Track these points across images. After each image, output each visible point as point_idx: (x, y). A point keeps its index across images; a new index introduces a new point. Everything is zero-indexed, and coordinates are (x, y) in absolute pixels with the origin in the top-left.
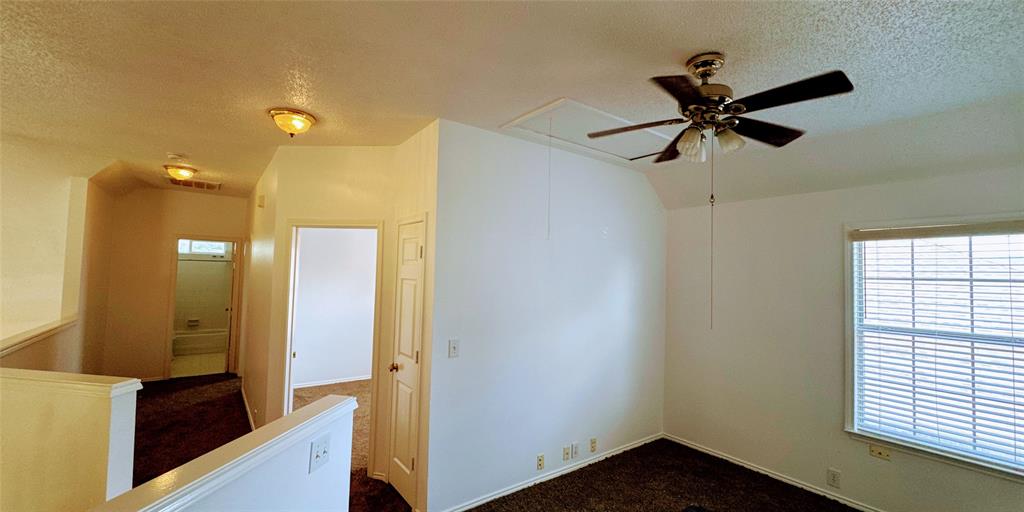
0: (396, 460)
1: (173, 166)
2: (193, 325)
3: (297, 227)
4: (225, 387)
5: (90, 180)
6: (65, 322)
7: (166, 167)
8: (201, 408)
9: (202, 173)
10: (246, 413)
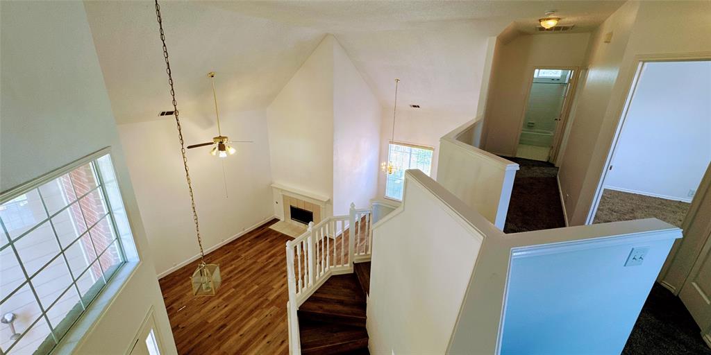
0: (694, 284)
1: (544, 20)
2: (530, 126)
3: (644, 62)
4: (547, 171)
5: (498, 38)
6: (478, 120)
7: (540, 20)
8: (531, 180)
9: (563, 20)
10: (559, 193)
